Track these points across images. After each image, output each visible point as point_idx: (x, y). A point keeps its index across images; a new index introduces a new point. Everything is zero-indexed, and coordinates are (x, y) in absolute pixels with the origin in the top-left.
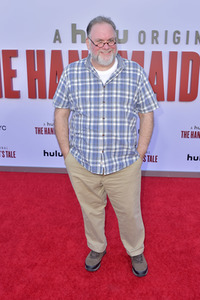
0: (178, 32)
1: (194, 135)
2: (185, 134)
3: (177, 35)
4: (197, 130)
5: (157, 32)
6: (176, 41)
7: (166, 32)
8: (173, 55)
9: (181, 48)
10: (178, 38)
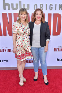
0: (52, 5)
1: (60, 50)
2: (56, 50)
3: (51, 6)
4: (61, 48)
5: (42, 5)
6: (51, 9)
7: (46, 5)
8: (50, 15)
9: (53, 12)
10: (52, 7)
